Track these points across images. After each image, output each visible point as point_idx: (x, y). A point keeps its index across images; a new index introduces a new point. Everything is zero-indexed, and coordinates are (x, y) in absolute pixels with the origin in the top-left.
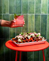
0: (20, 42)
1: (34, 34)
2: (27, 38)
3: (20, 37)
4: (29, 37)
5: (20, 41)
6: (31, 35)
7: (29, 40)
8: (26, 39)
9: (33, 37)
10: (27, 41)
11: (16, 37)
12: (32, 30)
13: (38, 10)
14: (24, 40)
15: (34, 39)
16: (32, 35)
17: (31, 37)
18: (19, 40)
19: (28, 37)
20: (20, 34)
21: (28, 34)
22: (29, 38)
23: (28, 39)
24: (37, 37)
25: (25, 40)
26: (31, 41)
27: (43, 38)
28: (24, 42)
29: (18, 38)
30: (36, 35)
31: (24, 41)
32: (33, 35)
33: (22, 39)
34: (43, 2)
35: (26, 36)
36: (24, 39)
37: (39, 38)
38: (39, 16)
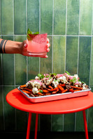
0: (36, 95)
1: (66, 77)
2: (52, 84)
3: (36, 83)
4: (56, 83)
5: (37, 92)
7: (56, 90)
8: (50, 87)
9: (63, 83)
10: (51, 93)
11: (27, 83)
13: (73, 27)
14: (44, 89)
15: (65, 88)
16: (61, 78)
17: (60, 82)
18: (35, 90)
19: (53, 82)
20: (37, 77)
21: (52, 76)
22: (56, 86)
23: (53, 87)
24: (72, 84)
25: (48, 89)
26: (60, 92)
27: (85, 84)
28: (44, 94)
29: (33, 85)
30: (69, 80)
31: (45, 91)
32: (63, 78)
33: (42, 88)
34: (84, 11)
35: (50, 80)
36: (45, 87)
37: (77, 86)
38: (76, 40)
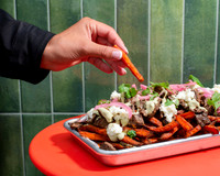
1: (196, 92)
2: (158, 114)
3: (116, 111)
4: (169, 111)
5: (122, 136)
6: (176, 100)
7: (170, 130)
8: (154, 120)
9: (187, 110)
12: (168, 66)
15: (194, 122)
17: (180, 107)
18: (116, 130)
19: (163, 108)
20: (115, 95)
22: (169, 118)
23: (163, 120)
24: (212, 111)
25: (149, 127)
26: (181, 133)
29: (109, 116)
30: (202, 99)
31: (143, 133)
33: (131, 124)
